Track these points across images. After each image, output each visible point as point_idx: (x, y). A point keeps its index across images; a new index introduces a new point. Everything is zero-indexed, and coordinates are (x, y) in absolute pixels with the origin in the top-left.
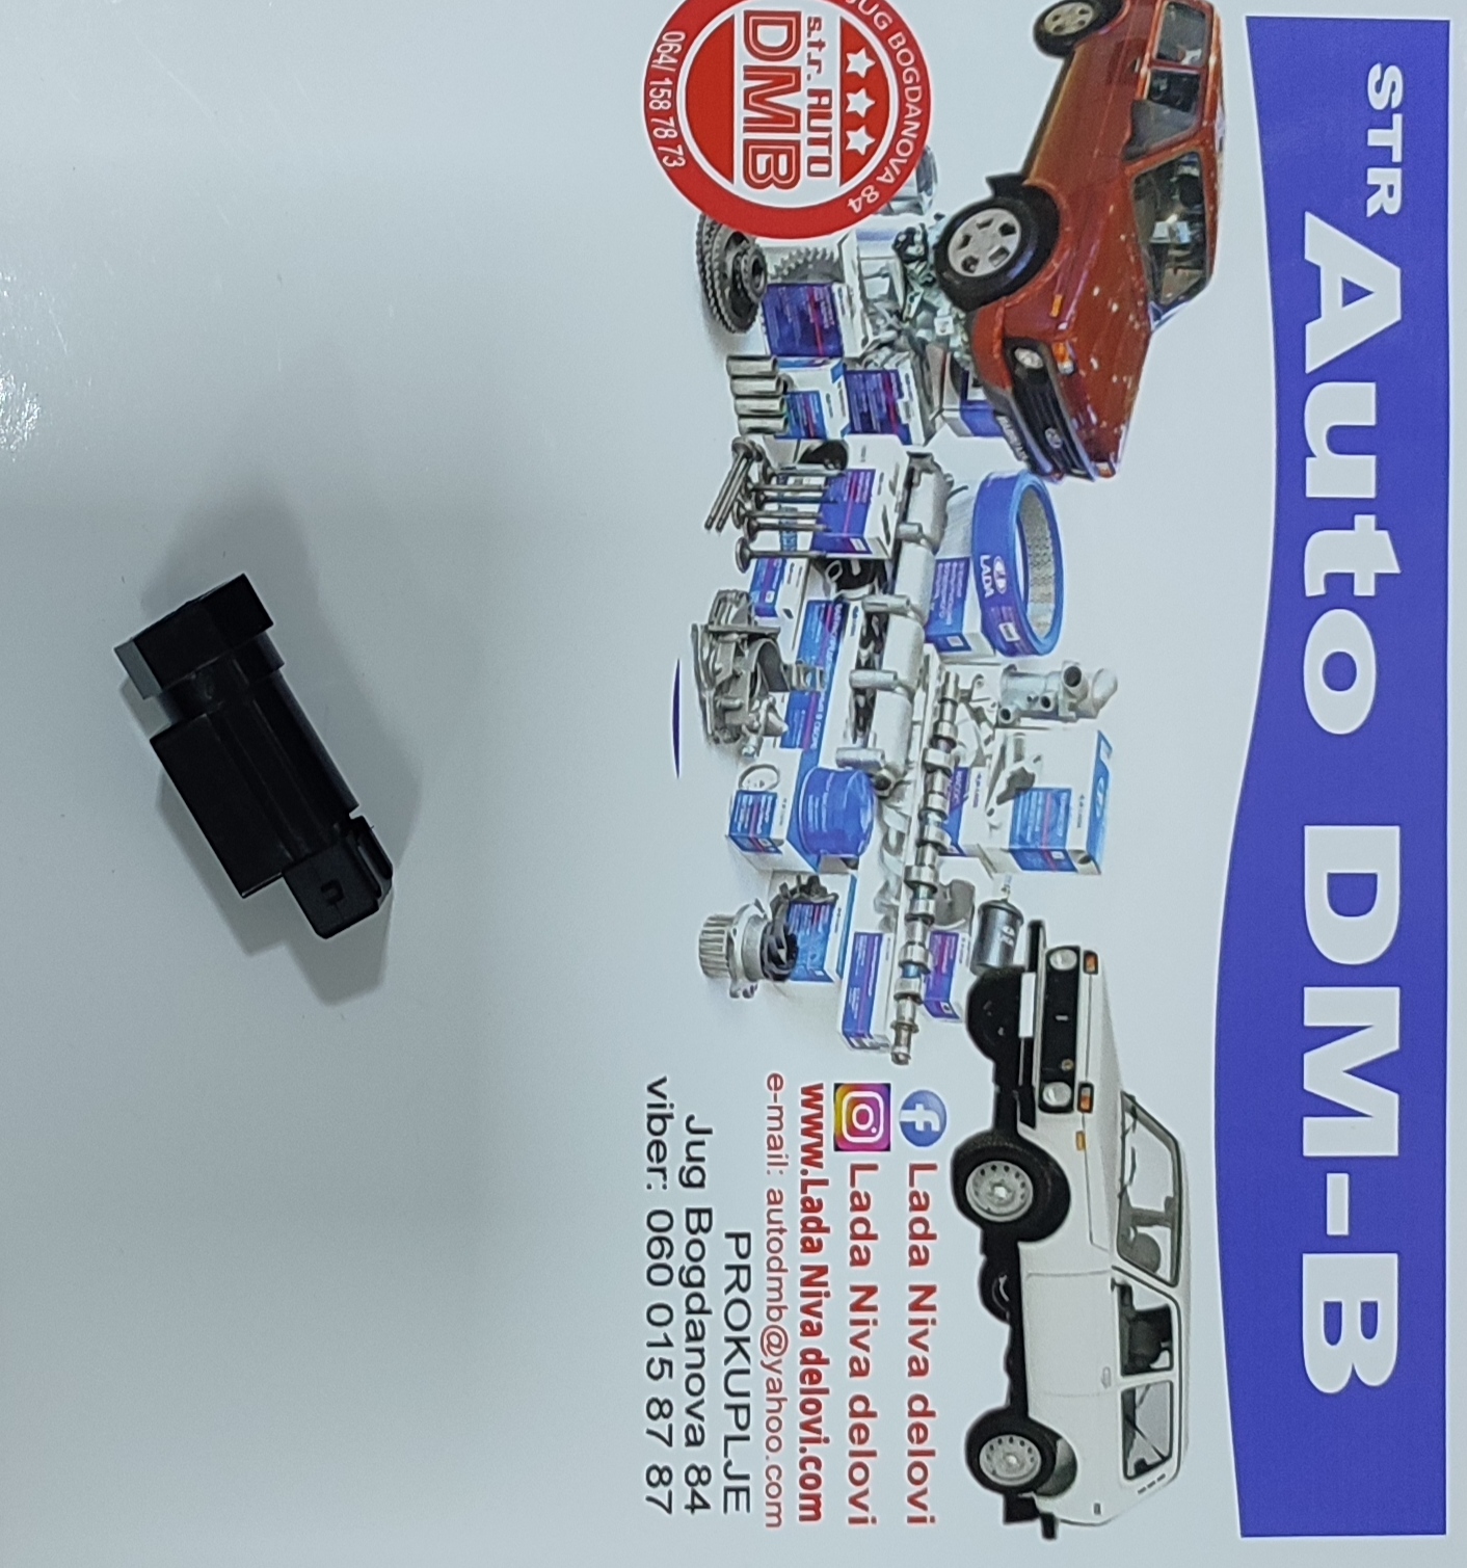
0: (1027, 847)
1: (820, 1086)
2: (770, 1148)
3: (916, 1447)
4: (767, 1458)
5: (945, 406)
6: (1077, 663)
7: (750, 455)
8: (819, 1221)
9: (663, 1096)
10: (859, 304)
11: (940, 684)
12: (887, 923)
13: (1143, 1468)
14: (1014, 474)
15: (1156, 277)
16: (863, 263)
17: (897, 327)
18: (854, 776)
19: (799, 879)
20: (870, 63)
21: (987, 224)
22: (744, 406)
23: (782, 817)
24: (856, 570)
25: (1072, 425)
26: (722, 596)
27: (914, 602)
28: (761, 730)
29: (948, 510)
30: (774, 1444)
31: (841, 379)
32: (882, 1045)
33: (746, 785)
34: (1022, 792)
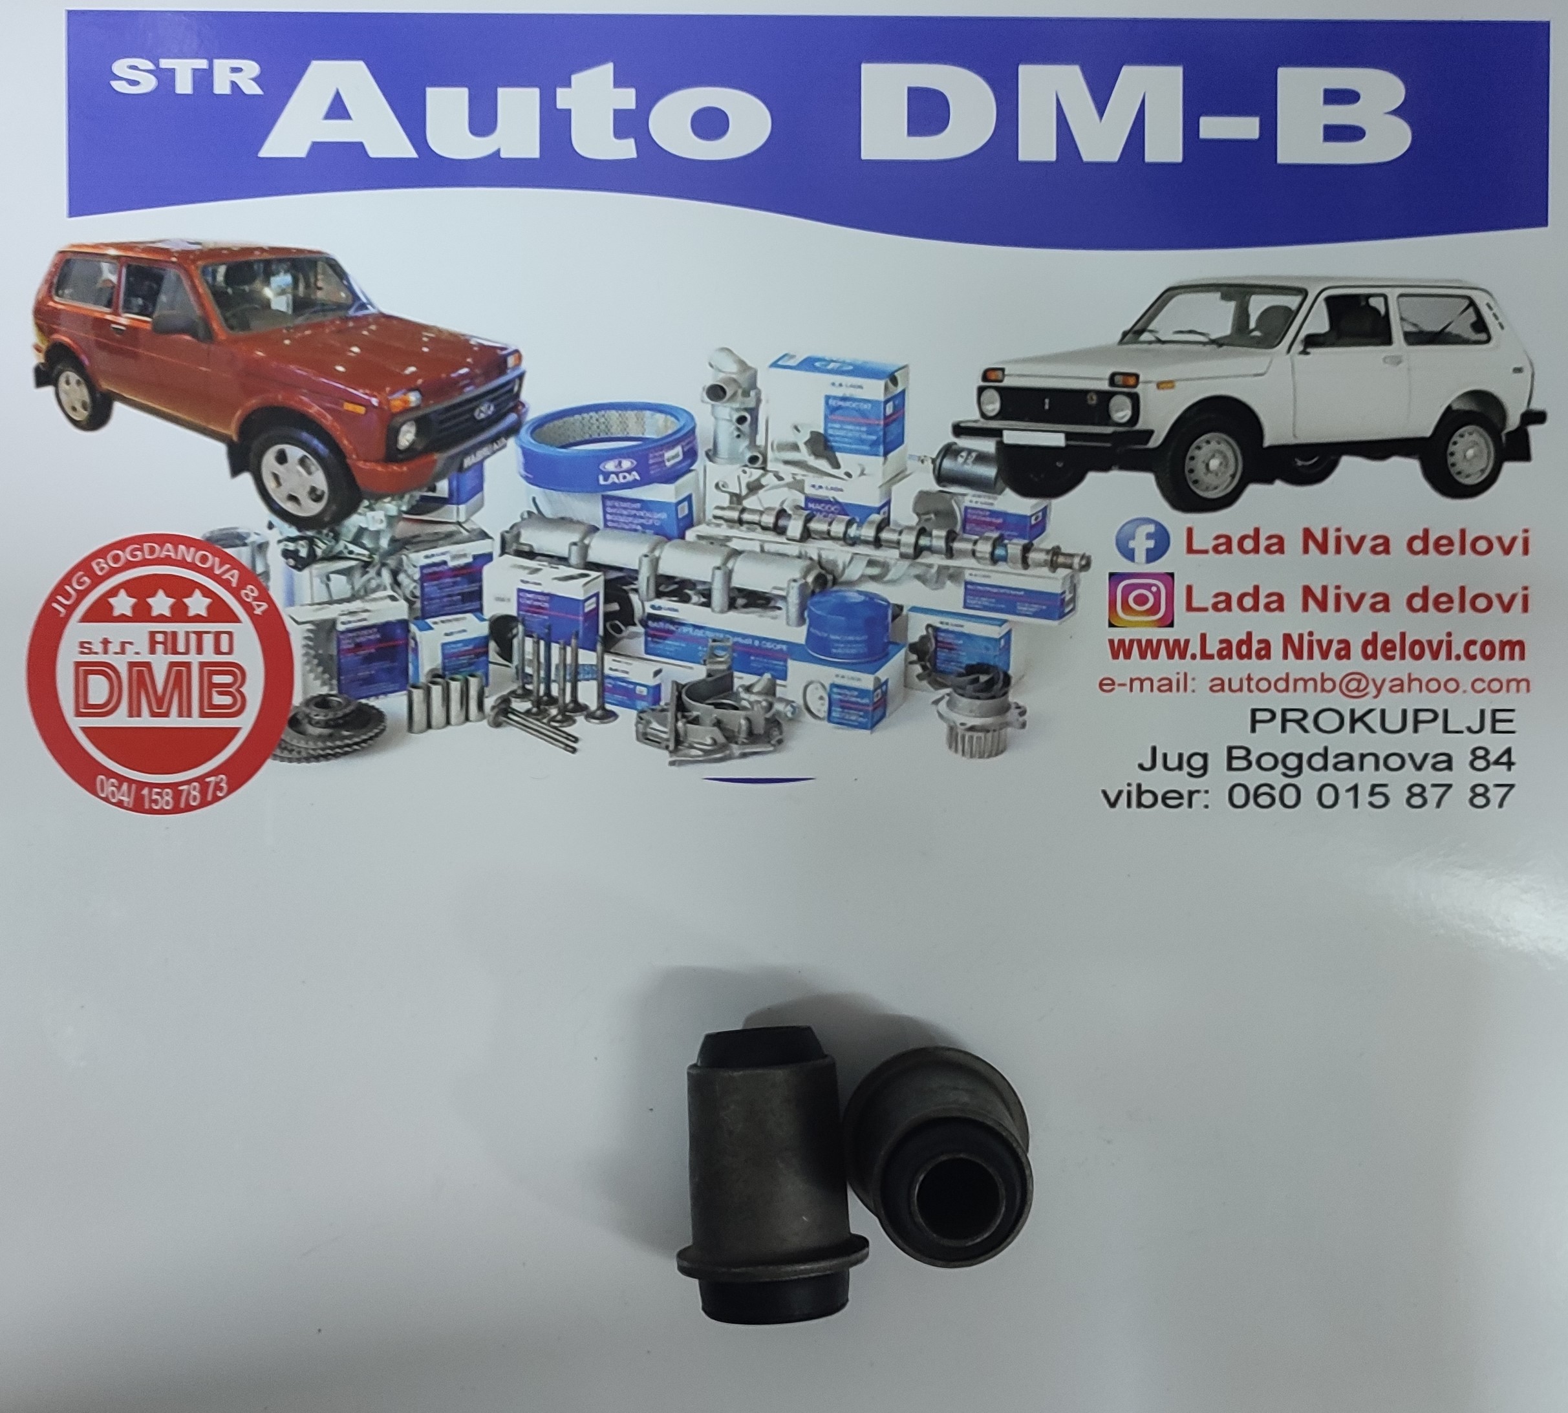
0: (881, 439)
1: (1111, 642)
2: (1170, 690)
3: (1457, 547)
4: (1465, 692)
5: (454, 521)
6: (704, 389)
8: (1241, 643)
9: (1120, 793)
10: (357, 605)
11: (724, 525)
12: (955, 575)
13: (1480, 325)
14: (520, 451)
15: (325, 307)
16: (317, 601)
17: (378, 566)
18: (813, 609)
19: (912, 663)
20: (122, 593)
21: (276, 477)
22: (457, 717)
23: (853, 678)
24: (615, 607)
25: (470, 392)
26: (641, 737)
27: (645, 549)
28: (770, 699)
29: (556, 517)
30: (1452, 686)
31: (429, 621)
32: (1072, 582)
33: (823, 713)
34: (829, 444)
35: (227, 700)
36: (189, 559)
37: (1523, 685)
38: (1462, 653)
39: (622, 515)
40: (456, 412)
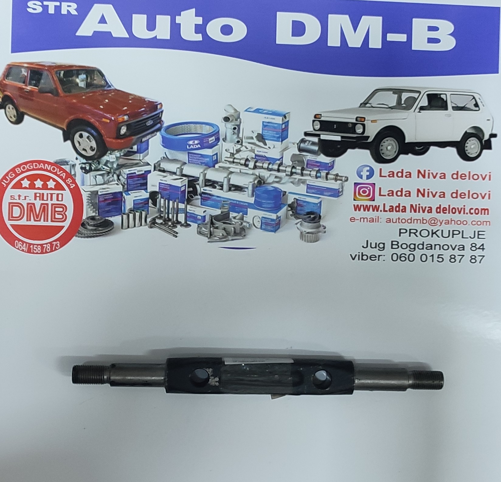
0: (281, 136)
1: (354, 205)
2: (373, 222)
3: (467, 177)
5: (139, 159)
6: (222, 118)
8: (396, 207)
9: (356, 255)
10: (105, 186)
11: (228, 163)
12: (304, 182)
13: (476, 105)
14: (161, 137)
15: (97, 86)
16: (91, 184)
17: (112, 174)
18: (256, 192)
19: (289, 211)
20: (26, 179)
21: (79, 143)
22: (138, 224)
23: (269, 215)
24: (191, 189)
25: (145, 116)
26: (198, 233)
27: (202, 170)
28: (242, 221)
29: (172, 159)
30: (465, 223)
31: (129, 192)
32: (342, 185)
33: (259, 227)
35: (61, 217)
36: (49, 169)
37: (488, 223)
38: (468, 212)
39: (194, 159)
40: (140, 123)
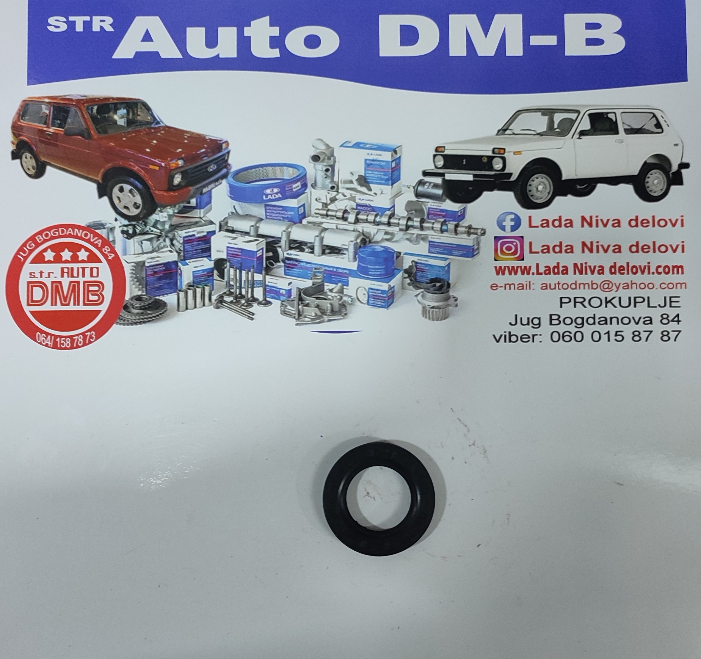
0: (390, 178)
1: (496, 267)
2: (523, 289)
3: (651, 224)
4: (657, 289)
5: (199, 216)
6: (310, 157)
7: (221, 301)
8: (554, 267)
9: (501, 336)
10: (154, 254)
11: (320, 217)
12: (424, 238)
13: (658, 125)
14: (228, 185)
15: (141, 124)
16: (136, 253)
17: (164, 237)
18: (359, 253)
19: (405, 278)
20: (49, 250)
21: (119, 198)
22: (199, 304)
23: (378, 285)
24: (271, 254)
25: (206, 159)
26: (282, 312)
27: (284, 228)
28: (341, 295)
29: (244, 214)
30: (651, 286)
31: (187, 261)
32: (477, 241)
33: (365, 302)
34: (366, 180)
35: (96, 298)
36: (79, 235)
37: (683, 285)
38: (655, 271)
39: (273, 213)
40: (200, 168)
